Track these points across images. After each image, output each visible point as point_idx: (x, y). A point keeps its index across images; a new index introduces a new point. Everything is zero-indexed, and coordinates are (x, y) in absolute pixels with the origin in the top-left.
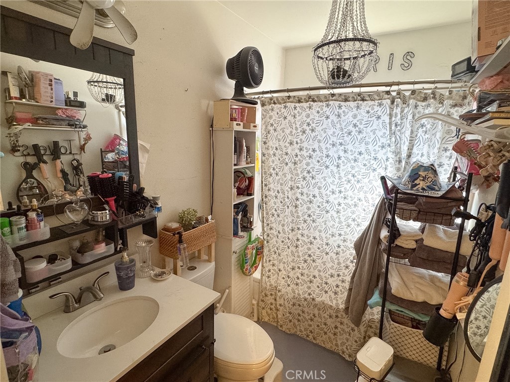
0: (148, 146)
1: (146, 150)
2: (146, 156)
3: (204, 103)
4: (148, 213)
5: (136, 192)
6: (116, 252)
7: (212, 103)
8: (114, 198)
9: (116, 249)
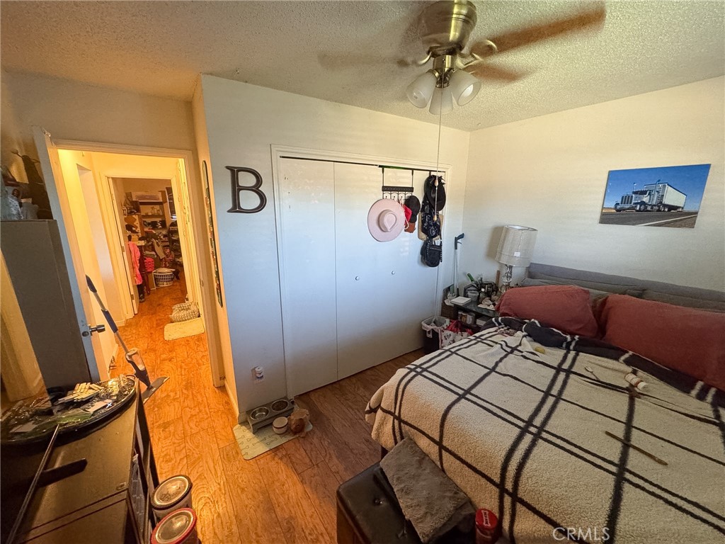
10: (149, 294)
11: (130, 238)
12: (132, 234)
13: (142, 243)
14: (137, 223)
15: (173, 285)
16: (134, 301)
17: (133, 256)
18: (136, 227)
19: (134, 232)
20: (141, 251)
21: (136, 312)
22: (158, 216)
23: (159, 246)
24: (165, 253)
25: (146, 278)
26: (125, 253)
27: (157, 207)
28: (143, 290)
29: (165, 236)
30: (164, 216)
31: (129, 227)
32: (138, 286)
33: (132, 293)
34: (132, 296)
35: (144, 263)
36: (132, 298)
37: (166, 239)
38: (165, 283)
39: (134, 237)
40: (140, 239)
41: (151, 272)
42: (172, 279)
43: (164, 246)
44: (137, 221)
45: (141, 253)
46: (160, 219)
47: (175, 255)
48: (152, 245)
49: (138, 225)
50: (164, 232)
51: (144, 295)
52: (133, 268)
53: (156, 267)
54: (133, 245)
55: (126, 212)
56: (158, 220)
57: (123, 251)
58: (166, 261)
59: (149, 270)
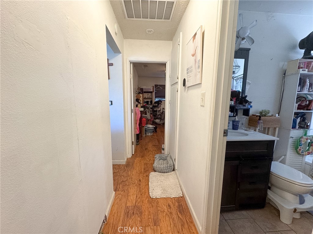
0: (250, 82)
1: (249, 84)
2: (249, 86)
3: (281, 64)
4: (247, 106)
5: (244, 97)
6: (233, 116)
7: (286, 63)
8: (236, 98)
9: (234, 115)
10: (141, 139)
11: (137, 106)
12: (138, 104)
13: (142, 109)
14: (141, 99)
15: (153, 135)
16: (133, 146)
17: (137, 116)
18: (141, 101)
19: (139, 103)
20: (141, 114)
21: (133, 154)
22: (150, 98)
23: (148, 112)
24: (151, 117)
25: (141, 129)
26: (133, 114)
27: (150, 94)
28: (139, 137)
29: (151, 108)
30: (152, 98)
31: (137, 100)
32: (137, 134)
33: (133, 141)
34: (132, 142)
35: (141, 121)
36: (132, 144)
37: (151, 110)
38: (149, 133)
39: (139, 106)
40: (142, 107)
41: (144, 126)
42: (153, 131)
43: (151, 113)
44: (141, 98)
45: (141, 115)
46: (150, 100)
47: (154, 118)
48: (146, 112)
49: (142, 100)
50: (151, 106)
51: (139, 140)
52: (136, 123)
53: (147, 124)
54: (138, 110)
55: (137, 92)
56: (149, 100)
57: (132, 112)
58: (150, 121)
59: (143, 125)
